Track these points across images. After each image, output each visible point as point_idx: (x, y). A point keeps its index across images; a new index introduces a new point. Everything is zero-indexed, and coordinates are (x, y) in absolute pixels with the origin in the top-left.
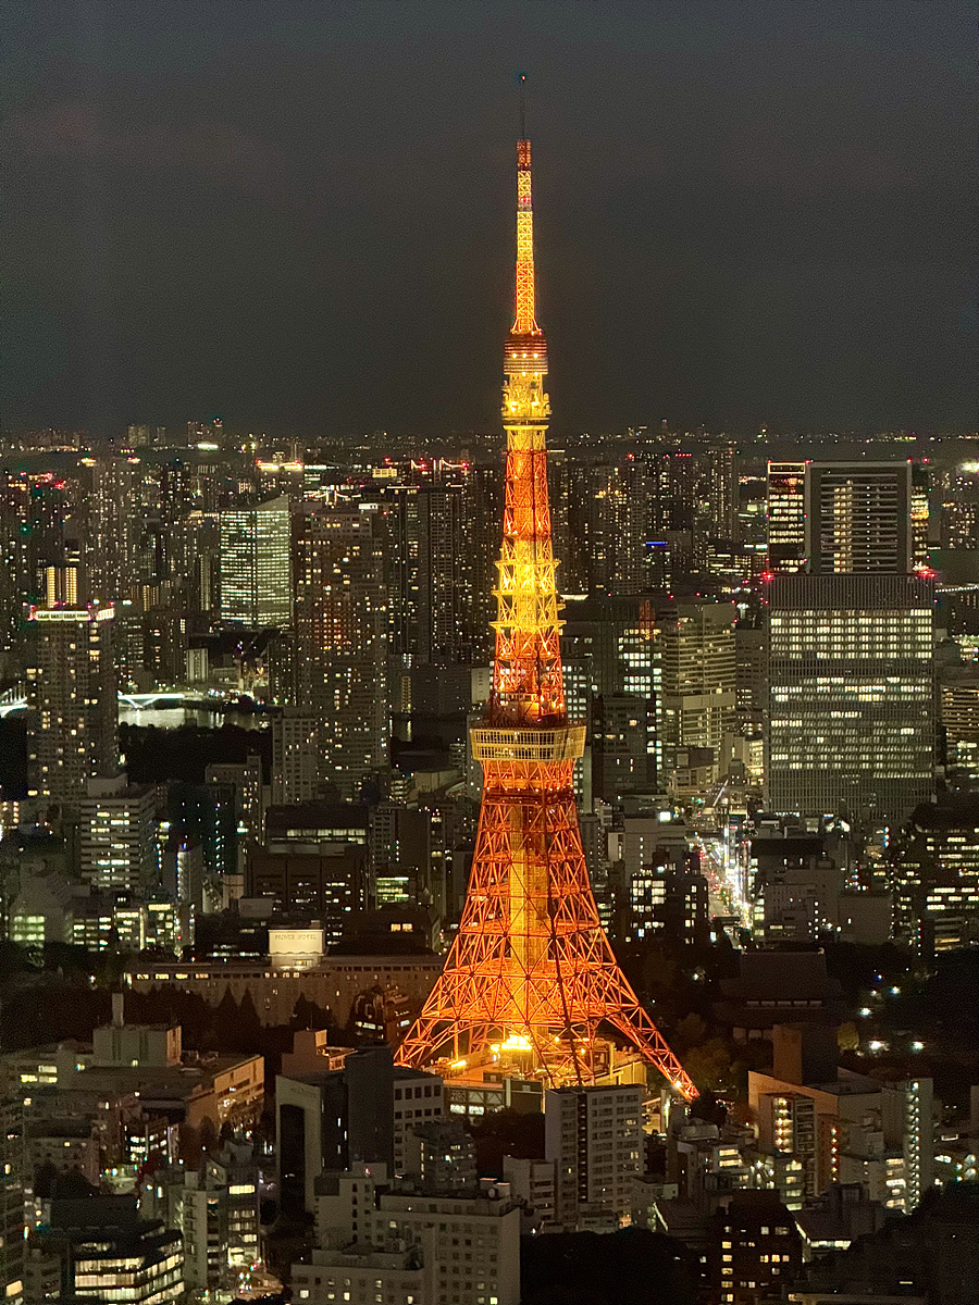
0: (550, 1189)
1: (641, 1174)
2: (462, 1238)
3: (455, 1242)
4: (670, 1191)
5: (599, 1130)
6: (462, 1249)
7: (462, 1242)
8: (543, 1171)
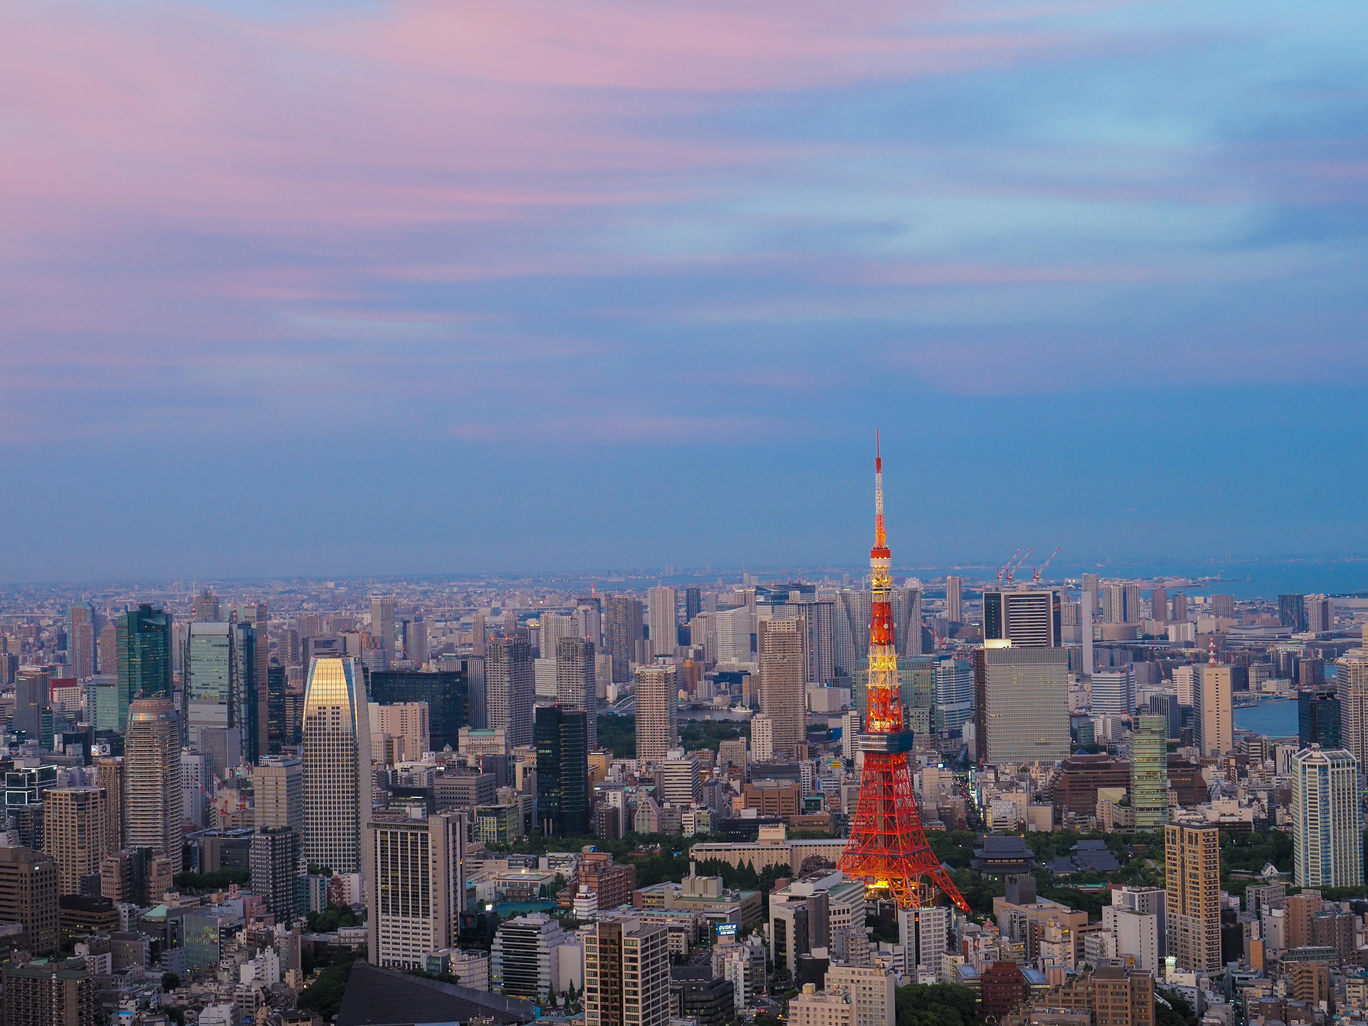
0: (902, 957)
1: (945, 951)
2: (868, 987)
3: (864, 988)
4: (960, 959)
5: (925, 929)
6: (867, 992)
7: (867, 989)
8: (899, 949)
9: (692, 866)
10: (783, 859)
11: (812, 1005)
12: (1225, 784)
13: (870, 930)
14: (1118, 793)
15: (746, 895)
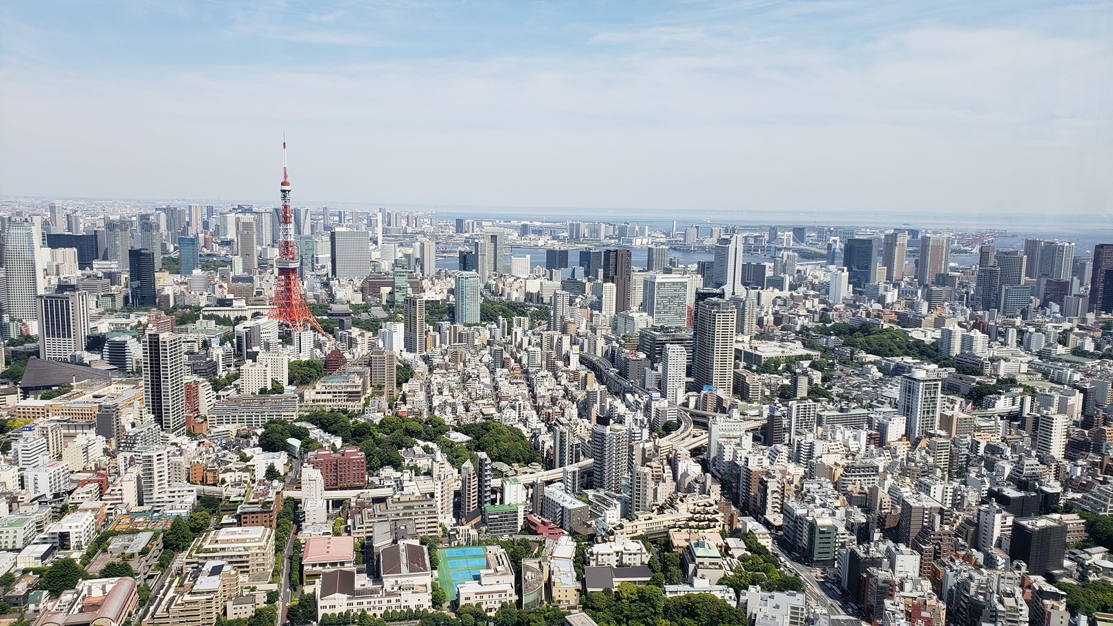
0: (294, 350)
2: (276, 361)
3: (274, 362)
4: (319, 351)
5: (304, 340)
6: (276, 363)
9: (201, 316)
10: (244, 314)
11: (250, 369)
12: (430, 286)
13: (281, 341)
14: (389, 289)
15: (225, 327)
